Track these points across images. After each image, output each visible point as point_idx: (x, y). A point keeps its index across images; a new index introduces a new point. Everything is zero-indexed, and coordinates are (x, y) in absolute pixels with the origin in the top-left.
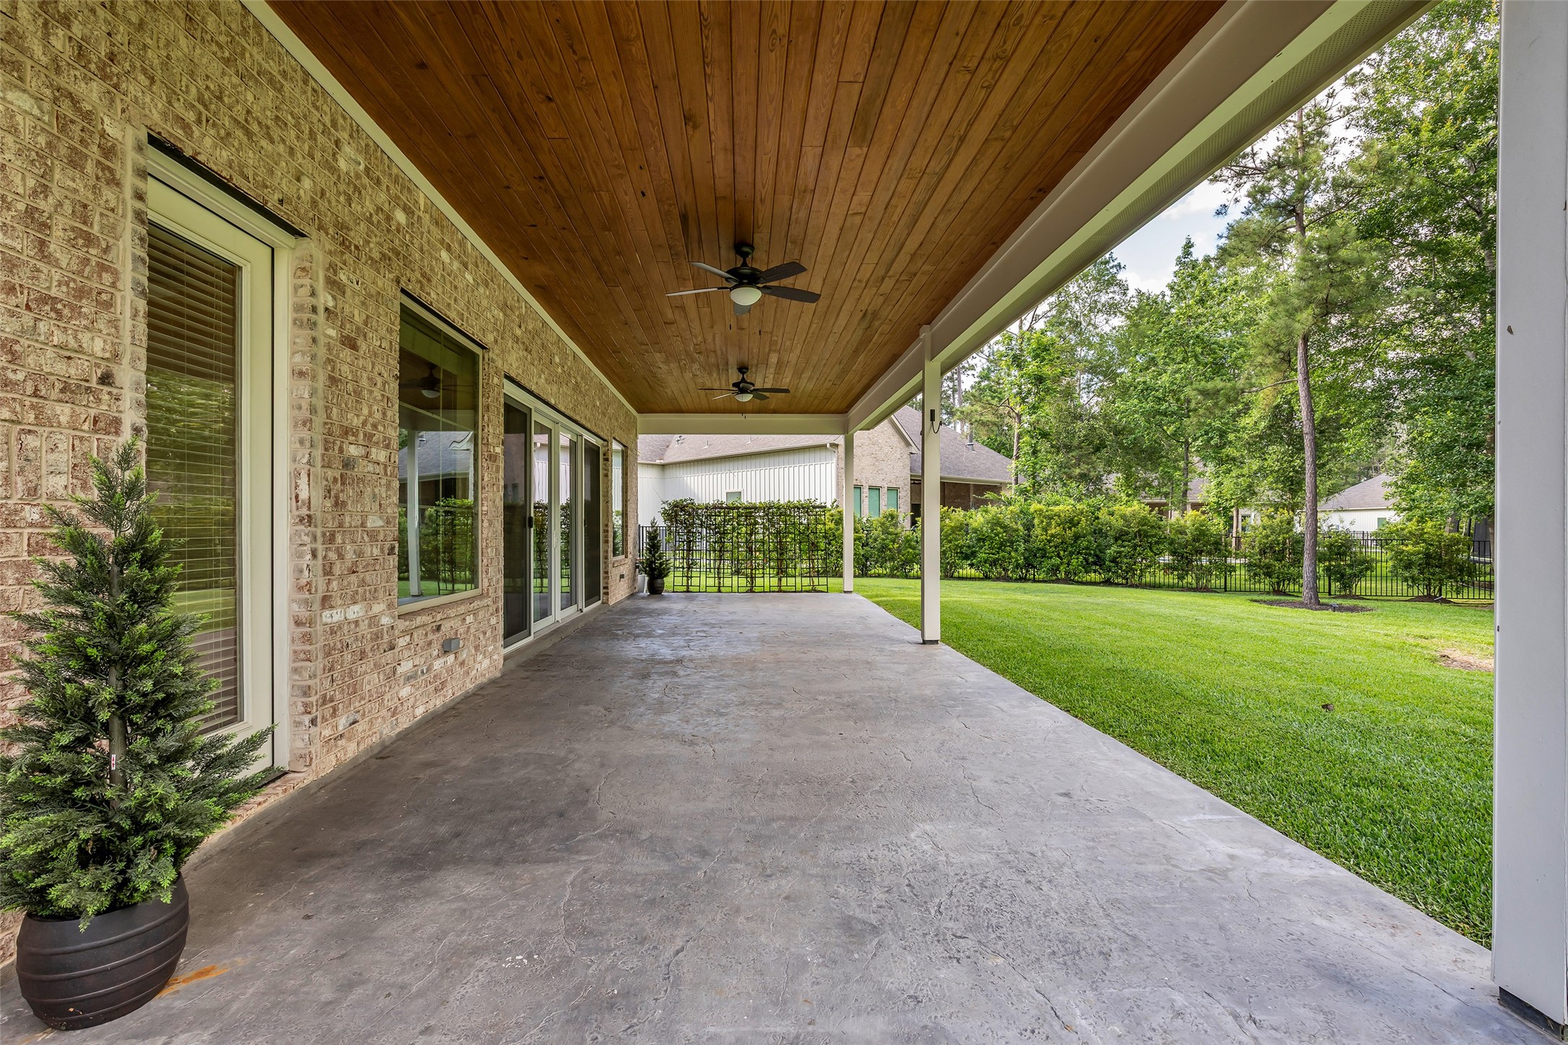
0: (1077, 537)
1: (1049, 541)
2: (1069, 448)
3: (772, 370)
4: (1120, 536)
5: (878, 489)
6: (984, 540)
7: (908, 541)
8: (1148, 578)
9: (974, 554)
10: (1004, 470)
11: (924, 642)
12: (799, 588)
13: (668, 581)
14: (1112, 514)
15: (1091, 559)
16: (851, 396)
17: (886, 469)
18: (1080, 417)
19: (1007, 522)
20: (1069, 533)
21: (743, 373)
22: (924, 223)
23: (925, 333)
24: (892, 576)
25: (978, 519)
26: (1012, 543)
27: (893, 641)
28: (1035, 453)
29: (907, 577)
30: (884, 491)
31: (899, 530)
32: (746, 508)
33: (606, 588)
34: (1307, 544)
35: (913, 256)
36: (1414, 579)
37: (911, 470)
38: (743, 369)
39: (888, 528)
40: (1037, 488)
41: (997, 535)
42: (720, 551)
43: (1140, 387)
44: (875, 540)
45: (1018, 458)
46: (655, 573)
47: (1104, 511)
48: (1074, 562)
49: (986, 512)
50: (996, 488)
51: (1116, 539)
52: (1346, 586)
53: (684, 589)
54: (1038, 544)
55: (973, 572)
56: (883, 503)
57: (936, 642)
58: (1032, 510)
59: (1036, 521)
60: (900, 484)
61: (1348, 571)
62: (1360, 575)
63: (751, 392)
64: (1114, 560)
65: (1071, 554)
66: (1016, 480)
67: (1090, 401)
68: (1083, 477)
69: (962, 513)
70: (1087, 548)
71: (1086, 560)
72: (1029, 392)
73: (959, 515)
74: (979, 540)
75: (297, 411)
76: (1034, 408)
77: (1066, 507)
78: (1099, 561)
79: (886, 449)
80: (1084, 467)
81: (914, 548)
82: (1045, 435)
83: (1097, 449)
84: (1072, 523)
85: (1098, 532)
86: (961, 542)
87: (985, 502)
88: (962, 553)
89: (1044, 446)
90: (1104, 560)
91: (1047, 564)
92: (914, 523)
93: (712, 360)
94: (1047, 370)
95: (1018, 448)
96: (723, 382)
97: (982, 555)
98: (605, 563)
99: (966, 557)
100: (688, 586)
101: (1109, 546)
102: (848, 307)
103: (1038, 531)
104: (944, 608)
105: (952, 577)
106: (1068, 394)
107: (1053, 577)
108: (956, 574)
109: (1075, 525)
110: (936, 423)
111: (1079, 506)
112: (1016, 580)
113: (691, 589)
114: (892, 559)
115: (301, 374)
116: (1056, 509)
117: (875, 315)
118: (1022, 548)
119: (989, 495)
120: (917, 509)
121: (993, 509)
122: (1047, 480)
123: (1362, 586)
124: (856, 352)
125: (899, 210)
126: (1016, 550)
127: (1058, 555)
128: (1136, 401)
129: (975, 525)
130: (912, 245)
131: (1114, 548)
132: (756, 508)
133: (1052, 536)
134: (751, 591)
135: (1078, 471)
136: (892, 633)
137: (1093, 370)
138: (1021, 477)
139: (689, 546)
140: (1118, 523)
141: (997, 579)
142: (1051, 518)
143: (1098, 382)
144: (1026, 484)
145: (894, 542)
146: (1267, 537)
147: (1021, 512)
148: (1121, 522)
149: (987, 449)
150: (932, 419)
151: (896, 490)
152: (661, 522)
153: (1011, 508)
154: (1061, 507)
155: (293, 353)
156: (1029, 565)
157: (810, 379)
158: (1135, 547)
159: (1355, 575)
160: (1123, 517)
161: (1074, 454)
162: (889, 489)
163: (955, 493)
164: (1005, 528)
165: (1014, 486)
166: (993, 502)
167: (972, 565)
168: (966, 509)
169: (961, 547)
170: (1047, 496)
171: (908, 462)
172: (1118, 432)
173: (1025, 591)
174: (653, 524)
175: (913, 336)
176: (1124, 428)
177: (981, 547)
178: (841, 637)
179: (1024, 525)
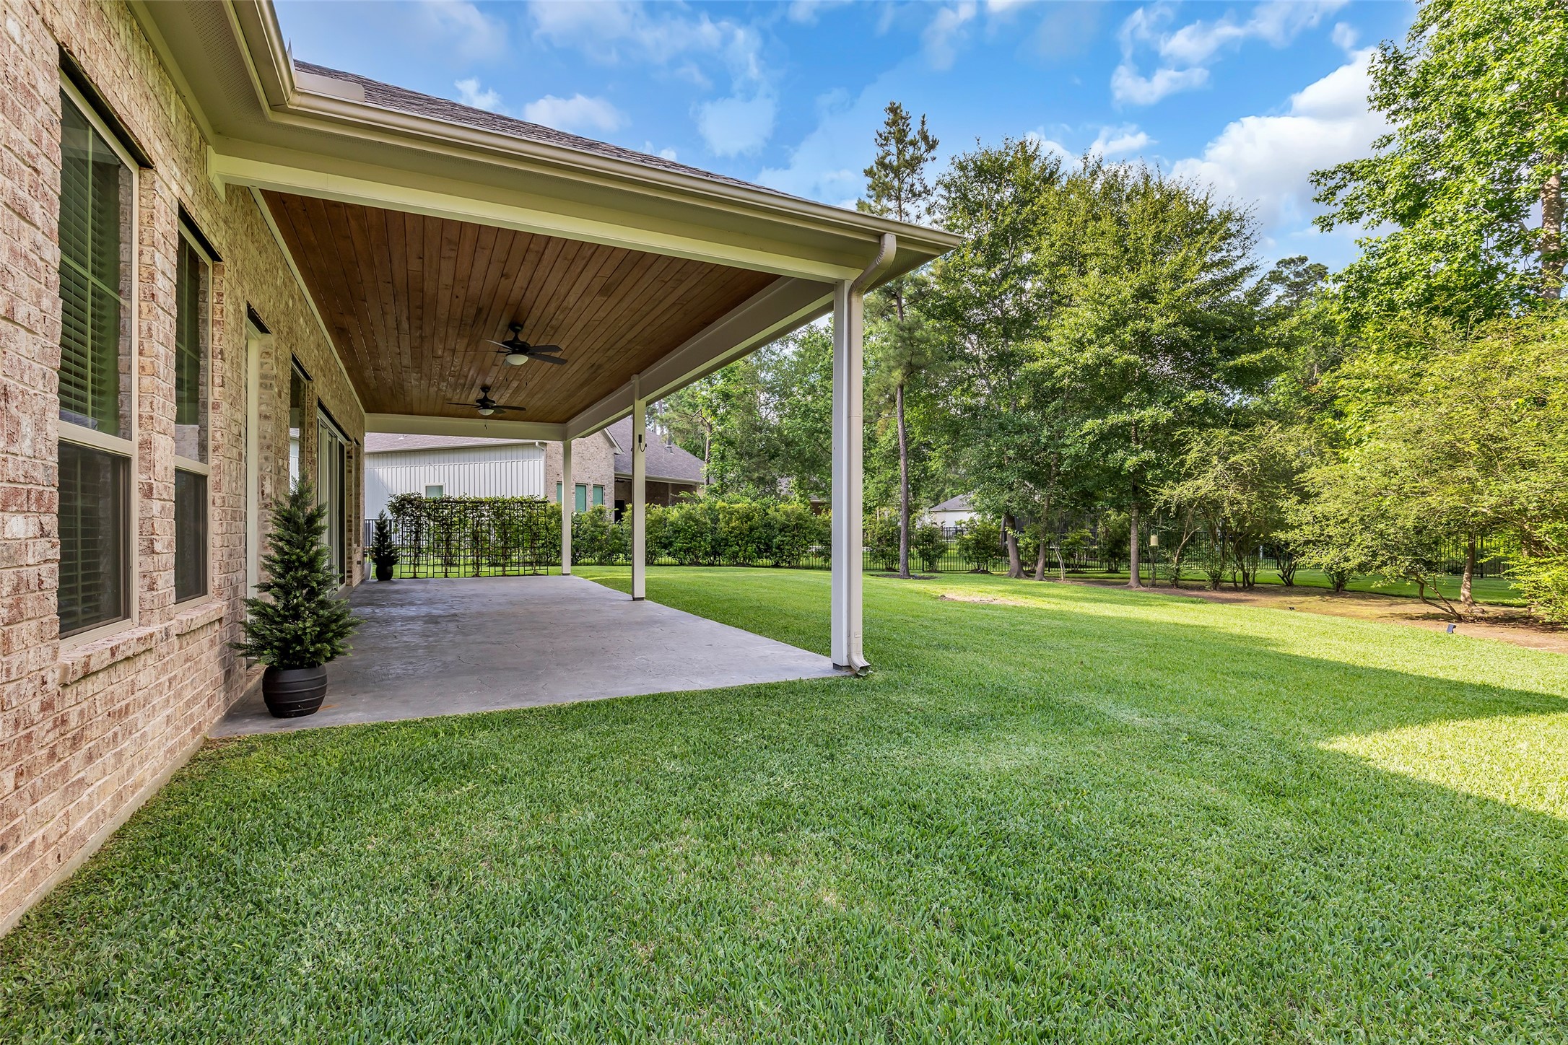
0: (751, 529)
1: (731, 533)
2: (751, 456)
3: (511, 391)
4: (783, 529)
5: (584, 486)
6: (679, 532)
7: (614, 532)
8: (803, 562)
9: (671, 544)
10: (698, 470)
11: (634, 599)
12: (522, 572)
13: (396, 569)
14: (777, 510)
15: (762, 547)
16: (573, 411)
17: (592, 468)
18: (760, 430)
19: (698, 517)
20: (746, 526)
21: (486, 392)
22: (638, 328)
23: (635, 380)
24: (600, 564)
25: (674, 513)
26: (702, 534)
27: (610, 600)
28: (723, 458)
29: (613, 565)
30: (590, 488)
31: (606, 523)
32: (472, 502)
33: (350, 572)
34: (903, 533)
35: (629, 342)
36: (970, 558)
37: (616, 469)
38: (485, 389)
39: (596, 521)
40: (724, 489)
41: (689, 527)
42: (447, 540)
43: (803, 409)
44: (585, 532)
45: (709, 462)
46: (385, 562)
47: (773, 508)
48: (749, 549)
49: (681, 508)
50: (690, 487)
51: (781, 530)
52: (931, 564)
53: (412, 575)
54: (723, 535)
55: (670, 560)
56: (589, 499)
57: (642, 599)
58: (717, 507)
59: (721, 516)
60: (605, 482)
61: (932, 553)
62: (939, 556)
63: (492, 408)
64: (778, 547)
65: (747, 542)
66: (708, 481)
67: (770, 415)
68: (761, 480)
69: (661, 509)
70: (759, 538)
71: (758, 547)
72: (718, 405)
73: (658, 510)
74: (675, 532)
75: (262, 440)
76: (722, 420)
77: (743, 505)
78: (768, 548)
79: (592, 449)
80: (761, 473)
81: (620, 539)
82: (731, 443)
83: (772, 457)
84: (748, 517)
85: (768, 525)
86: (660, 534)
87: (680, 500)
88: (660, 543)
89: (730, 453)
90: (771, 548)
91: (729, 551)
92: (618, 516)
93: (462, 381)
94: (733, 389)
95: (709, 453)
96: (463, 396)
97: (678, 545)
98: (348, 549)
99: (665, 547)
100: (415, 573)
101: (774, 537)
102: (581, 361)
103: (722, 524)
104: (647, 581)
105: (652, 564)
106: (750, 409)
107: (735, 561)
108: (656, 562)
109: (750, 519)
110: (643, 445)
111: (754, 504)
112: (705, 565)
113: (418, 575)
114: (601, 549)
115: (266, 417)
116: (736, 506)
117: (600, 366)
118: (709, 539)
119: (683, 494)
120: (620, 506)
121: (687, 506)
122: (732, 481)
123: (940, 564)
124: (582, 385)
125: (623, 322)
126: (705, 540)
127: (738, 544)
128: (799, 420)
129: (672, 519)
130: (630, 336)
131: (779, 538)
132: (482, 502)
133: (733, 528)
134: (477, 575)
135: (756, 475)
136: (609, 596)
137: (771, 390)
138: (712, 478)
139: (417, 537)
140: (781, 518)
141: (690, 564)
142: (731, 514)
143: (775, 400)
144: (716, 485)
145: (602, 534)
146: (882, 529)
147: (709, 508)
148: (784, 517)
149: (684, 451)
150: (640, 441)
151: (602, 487)
152: (389, 515)
153: (701, 505)
154: (740, 505)
155: (260, 404)
156: (715, 553)
157: (541, 398)
158: (794, 536)
159: (936, 556)
160: (786, 513)
161: (754, 460)
162: (595, 486)
163: (659, 492)
164: (697, 522)
165: (705, 486)
166: (687, 500)
167: (669, 554)
168: (665, 505)
169: (661, 538)
170: (731, 495)
171: (612, 461)
172: (789, 444)
173: (710, 571)
174: (381, 515)
175: (626, 379)
176: (792, 441)
177: (677, 538)
178: (571, 600)
179: (712, 520)
